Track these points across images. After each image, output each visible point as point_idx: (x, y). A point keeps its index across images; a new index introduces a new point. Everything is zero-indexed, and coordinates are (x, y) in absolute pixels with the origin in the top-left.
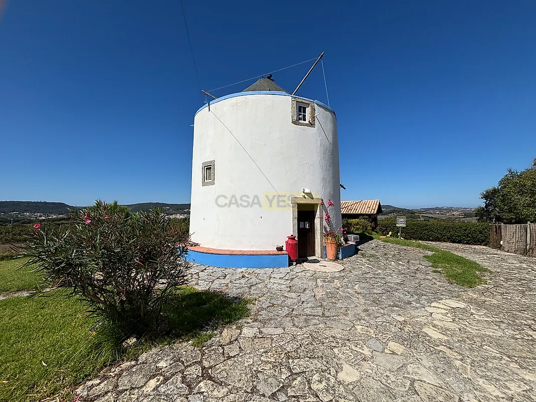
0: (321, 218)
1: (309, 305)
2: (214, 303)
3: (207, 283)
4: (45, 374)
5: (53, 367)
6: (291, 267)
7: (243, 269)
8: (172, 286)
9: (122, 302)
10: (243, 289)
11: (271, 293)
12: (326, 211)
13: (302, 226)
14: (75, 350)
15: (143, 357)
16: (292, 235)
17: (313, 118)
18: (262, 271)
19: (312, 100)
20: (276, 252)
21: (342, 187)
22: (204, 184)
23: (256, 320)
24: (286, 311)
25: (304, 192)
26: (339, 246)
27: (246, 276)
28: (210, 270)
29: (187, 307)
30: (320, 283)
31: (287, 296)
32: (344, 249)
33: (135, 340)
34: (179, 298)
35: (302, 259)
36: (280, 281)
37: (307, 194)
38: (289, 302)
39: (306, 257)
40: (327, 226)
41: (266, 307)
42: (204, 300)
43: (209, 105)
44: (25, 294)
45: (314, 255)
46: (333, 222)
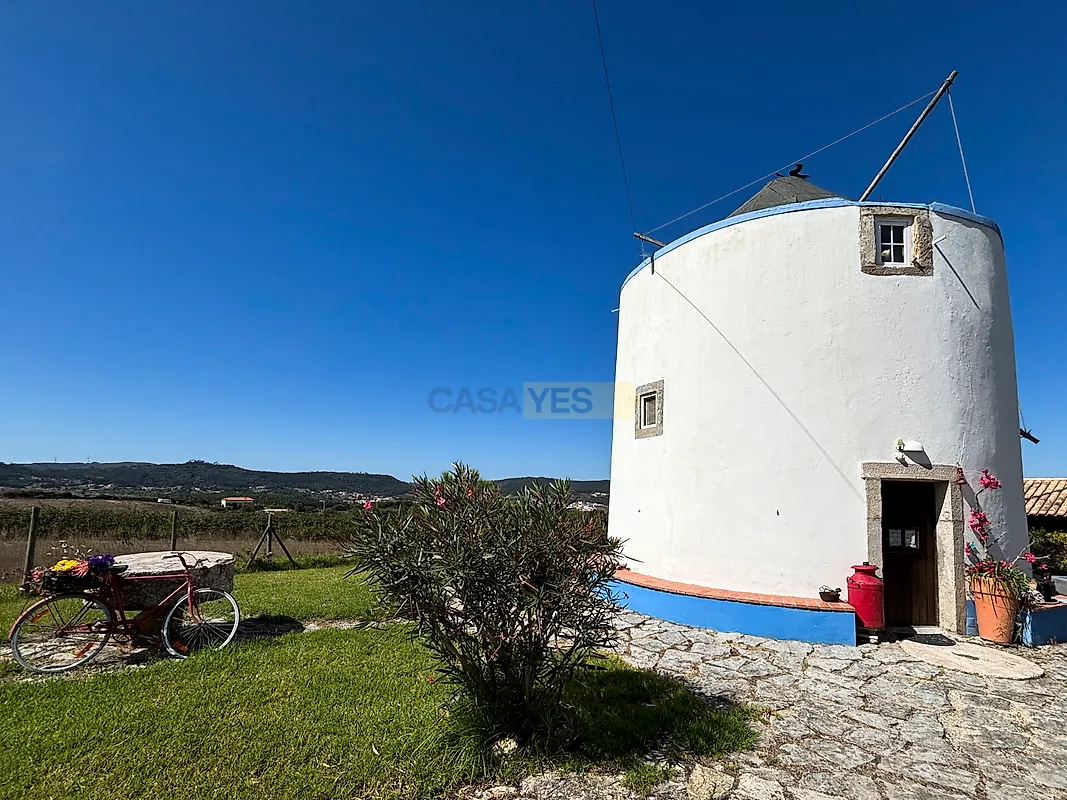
0: (958, 523)
1: (930, 756)
2: (667, 704)
3: (650, 654)
4: (376, 769)
5: (387, 759)
6: (865, 648)
7: (732, 636)
8: (584, 646)
9: (491, 664)
10: (734, 682)
11: (811, 704)
12: (974, 503)
13: (895, 539)
14: (418, 740)
15: (529, 783)
16: (866, 564)
17: (927, 250)
18: (781, 647)
19: (923, 205)
20: (820, 603)
21: (1027, 436)
22: (639, 434)
23: (773, 763)
24: (856, 757)
25: (900, 450)
26: (1020, 605)
27: (742, 652)
28: (654, 626)
29: (608, 700)
30: (958, 701)
31: (857, 718)
32: (1040, 616)
33: (513, 745)
34: (592, 677)
35: (896, 630)
36: (833, 678)
37: (909, 453)
38: (864, 735)
39: (910, 623)
40: (978, 545)
41: (798, 734)
42: (643, 688)
43: (652, 260)
44: (345, 626)
45: (936, 623)
46: (999, 534)
